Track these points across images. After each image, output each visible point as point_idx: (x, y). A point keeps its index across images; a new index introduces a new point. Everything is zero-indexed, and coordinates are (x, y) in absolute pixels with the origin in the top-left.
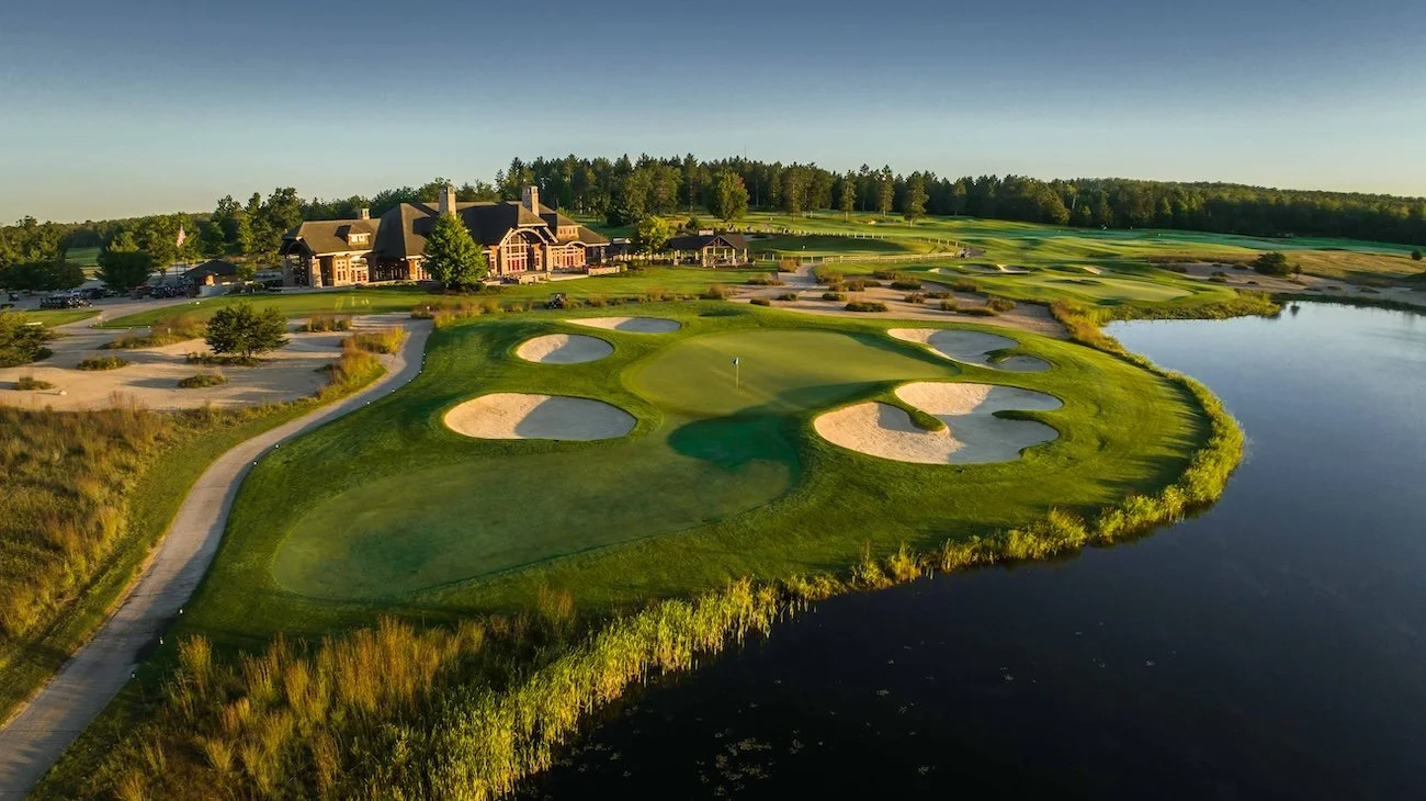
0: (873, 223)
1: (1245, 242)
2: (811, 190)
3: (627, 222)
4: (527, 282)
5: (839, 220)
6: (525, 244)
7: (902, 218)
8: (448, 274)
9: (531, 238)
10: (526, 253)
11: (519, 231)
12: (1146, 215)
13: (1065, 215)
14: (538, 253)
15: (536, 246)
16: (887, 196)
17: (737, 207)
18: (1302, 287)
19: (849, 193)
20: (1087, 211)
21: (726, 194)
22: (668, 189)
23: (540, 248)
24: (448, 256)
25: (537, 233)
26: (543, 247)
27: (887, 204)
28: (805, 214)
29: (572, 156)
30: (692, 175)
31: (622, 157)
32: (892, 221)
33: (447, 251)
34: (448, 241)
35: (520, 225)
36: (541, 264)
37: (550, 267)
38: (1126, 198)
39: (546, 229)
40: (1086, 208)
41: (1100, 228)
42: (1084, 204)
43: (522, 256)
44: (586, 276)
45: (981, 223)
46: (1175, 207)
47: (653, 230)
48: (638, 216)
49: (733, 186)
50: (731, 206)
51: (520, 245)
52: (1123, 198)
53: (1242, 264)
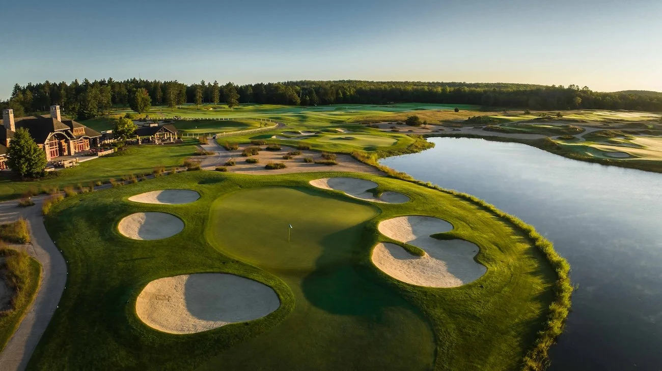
0: (211, 109)
1: (378, 108)
2: (179, 94)
3: (89, 117)
4: (69, 166)
5: (195, 109)
6: (57, 141)
7: (226, 107)
8: (25, 168)
9: (60, 137)
10: (57, 146)
11: (55, 133)
12: (332, 98)
13: (299, 101)
14: (64, 144)
15: (63, 141)
16: (217, 95)
17: (146, 105)
18: (430, 131)
19: (199, 95)
20: (308, 98)
21: (140, 100)
22: (106, 98)
23: (65, 142)
24: (24, 157)
25: (64, 134)
26: (67, 141)
27: (217, 99)
28: (177, 106)
29: (47, 82)
30: (117, 90)
31: (74, 81)
32: (222, 108)
33: (23, 153)
34: (23, 147)
35: (55, 130)
36: (67, 151)
37: (73, 153)
38: (323, 91)
39: (69, 131)
40: (307, 97)
41: (313, 105)
42: (306, 94)
43: (56, 148)
44: (97, 157)
45: (261, 106)
46: (344, 94)
47: (126, 126)
48: (95, 114)
49: (142, 94)
50: (142, 105)
51: (54, 141)
52: (322, 91)
53: (400, 122)
